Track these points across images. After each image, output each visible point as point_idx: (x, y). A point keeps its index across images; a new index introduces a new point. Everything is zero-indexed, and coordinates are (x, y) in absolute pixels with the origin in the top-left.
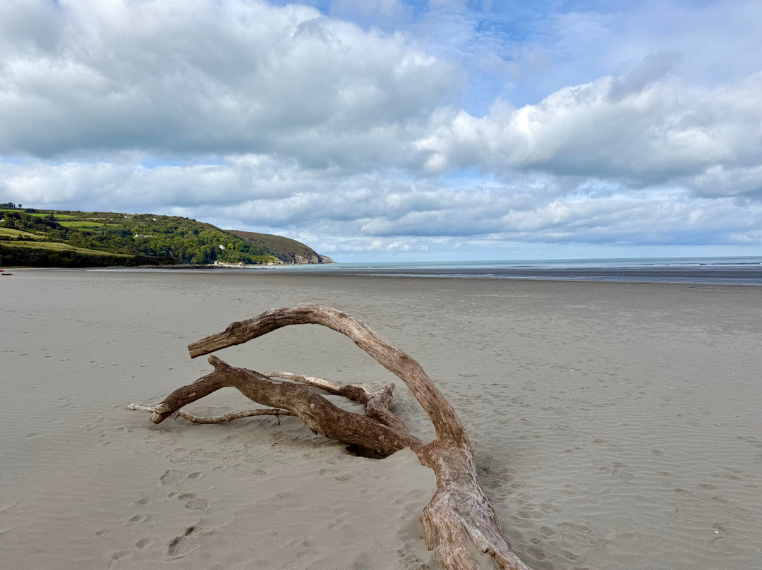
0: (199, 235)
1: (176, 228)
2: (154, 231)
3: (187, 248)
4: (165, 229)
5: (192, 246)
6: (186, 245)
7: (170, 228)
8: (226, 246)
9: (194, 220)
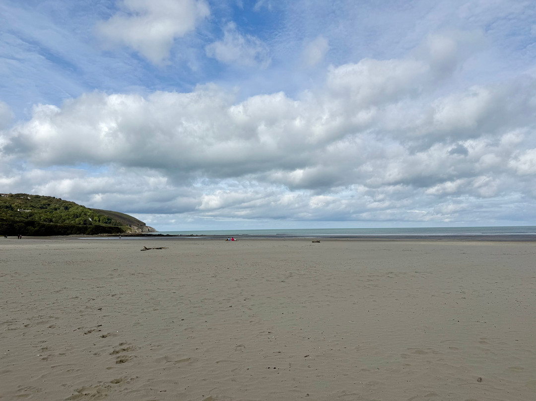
0: (69, 210)
1: (49, 205)
2: (32, 206)
3: (65, 220)
4: (40, 206)
5: (69, 219)
6: (64, 218)
7: (44, 205)
8: (93, 219)
9: (60, 199)
